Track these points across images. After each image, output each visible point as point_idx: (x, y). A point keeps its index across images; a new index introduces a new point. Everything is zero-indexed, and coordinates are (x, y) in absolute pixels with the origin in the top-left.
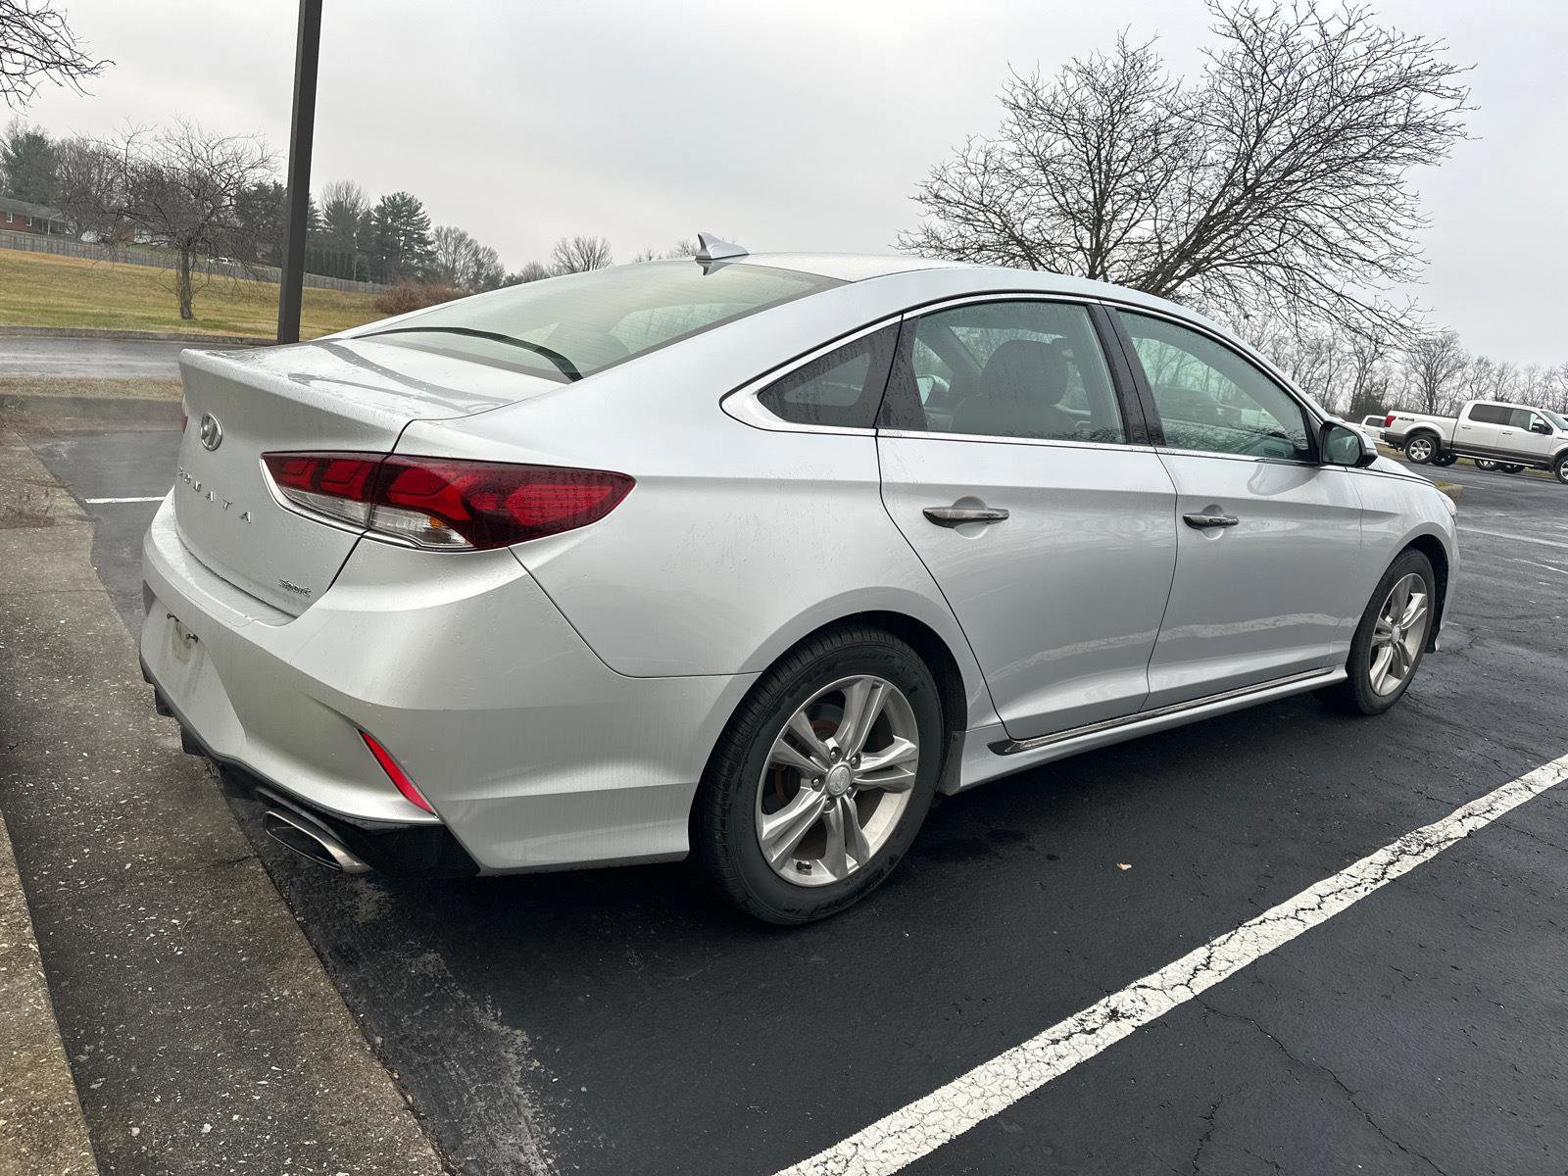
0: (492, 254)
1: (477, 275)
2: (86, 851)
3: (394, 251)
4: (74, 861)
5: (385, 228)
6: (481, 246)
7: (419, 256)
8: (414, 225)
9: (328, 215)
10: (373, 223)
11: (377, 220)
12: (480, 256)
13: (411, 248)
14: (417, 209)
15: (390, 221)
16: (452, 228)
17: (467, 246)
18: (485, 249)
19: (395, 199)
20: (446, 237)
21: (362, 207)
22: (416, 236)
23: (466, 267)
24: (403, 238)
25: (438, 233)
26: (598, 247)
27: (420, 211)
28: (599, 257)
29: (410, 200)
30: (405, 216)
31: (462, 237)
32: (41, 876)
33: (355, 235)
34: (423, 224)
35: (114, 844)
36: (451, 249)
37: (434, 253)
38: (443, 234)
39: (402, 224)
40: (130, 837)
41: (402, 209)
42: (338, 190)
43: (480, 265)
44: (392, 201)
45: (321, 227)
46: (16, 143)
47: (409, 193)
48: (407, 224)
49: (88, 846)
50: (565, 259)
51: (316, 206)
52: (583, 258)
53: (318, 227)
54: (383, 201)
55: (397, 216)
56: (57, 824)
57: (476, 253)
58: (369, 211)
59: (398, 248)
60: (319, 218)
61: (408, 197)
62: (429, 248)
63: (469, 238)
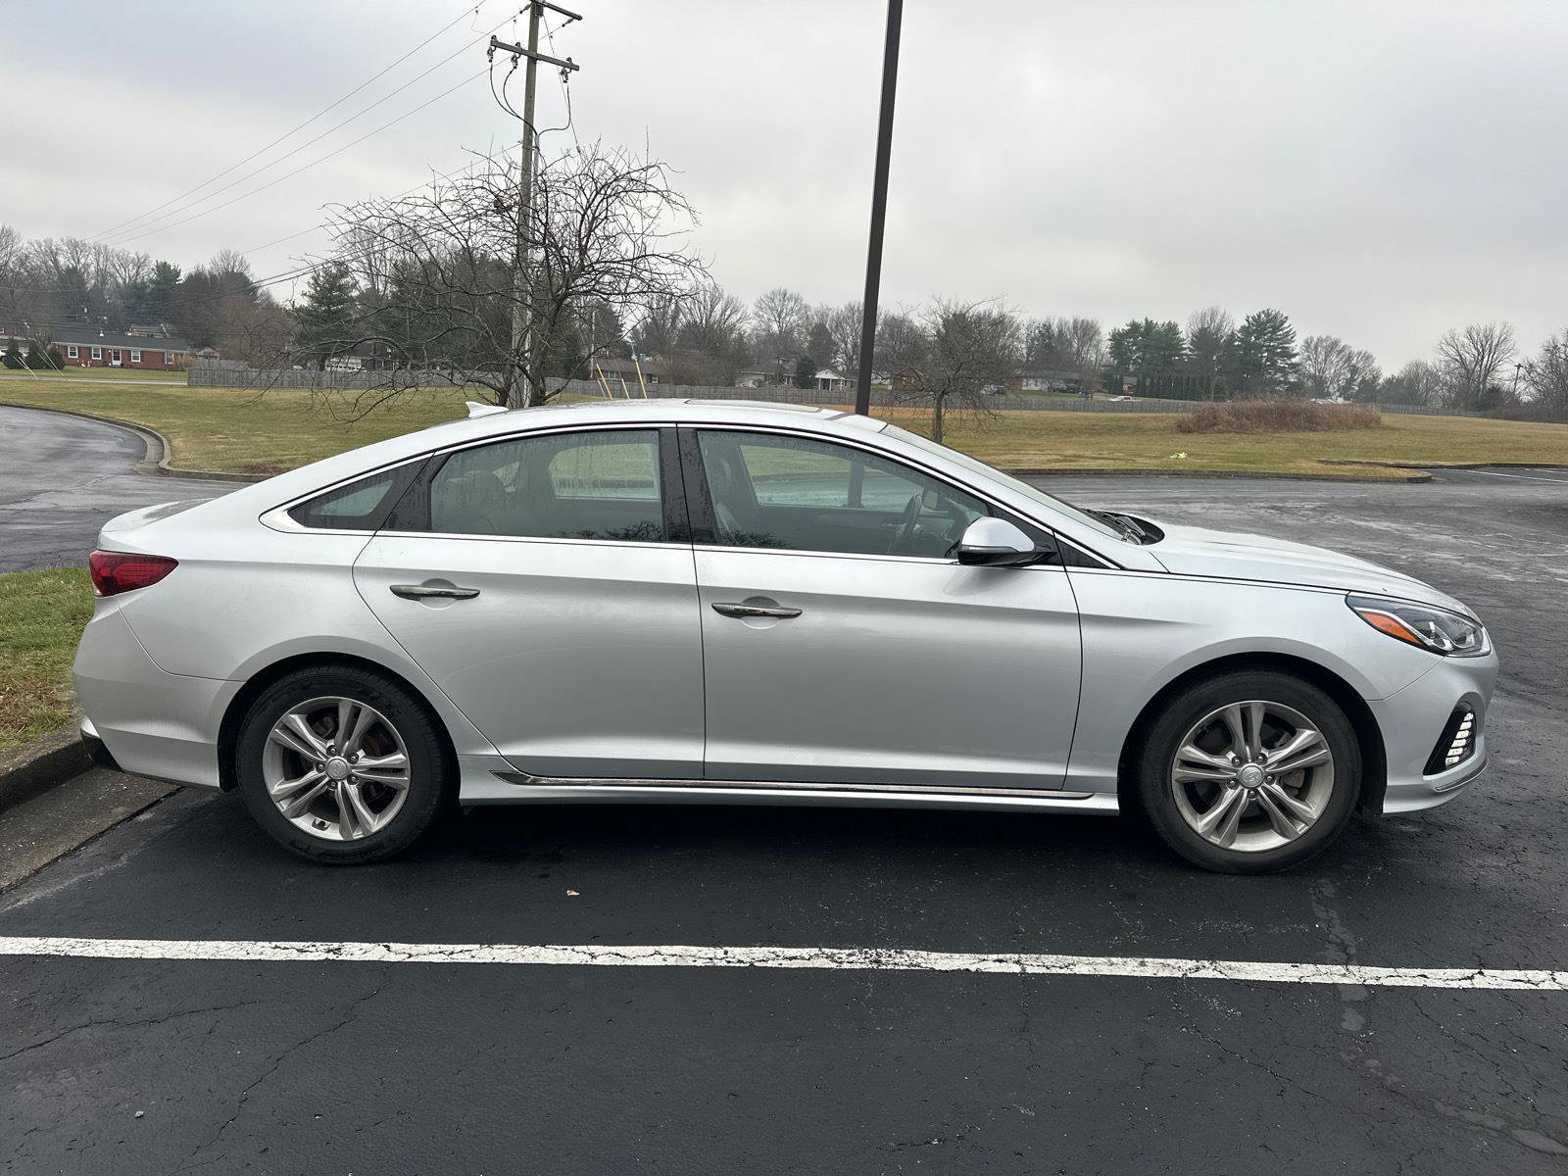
0: (1368, 358)
1: (1350, 381)
3: (1257, 367)
5: (1248, 347)
6: (1355, 349)
7: (1282, 370)
8: (1278, 339)
9: (1193, 343)
10: (1236, 344)
11: (1241, 340)
12: (1354, 362)
13: (1274, 363)
14: (1282, 323)
15: (1253, 339)
16: (1324, 337)
17: (1341, 351)
18: (1359, 353)
19: (1259, 316)
20: (1316, 347)
21: (1227, 330)
22: (1279, 350)
23: (1337, 375)
24: (1266, 354)
25: (1308, 344)
26: (1497, 333)
27: (1285, 325)
28: (1497, 345)
29: (1275, 317)
30: (1269, 332)
31: (1335, 343)
33: (1215, 358)
34: (1288, 337)
36: (1321, 358)
37: (1298, 365)
38: (1312, 346)
39: (1265, 340)
41: (1267, 327)
42: (1203, 316)
43: (1354, 370)
44: (1257, 320)
45: (1186, 354)
46: (946, 322)
47: (1274, 308)
48: (1271, 339)
50: (1452, 352)
51: (1182, 336)
52: (1477, 349)
53: (1184, 355)
54: (1247, 321)
55: (1260, 333)
57: (1349, 359)
58: (1233, 333)
59: (1260, 365)
60: (1184, 346)
61: (1273, 313)
62: (1295, 360)
63: (1342, 344)
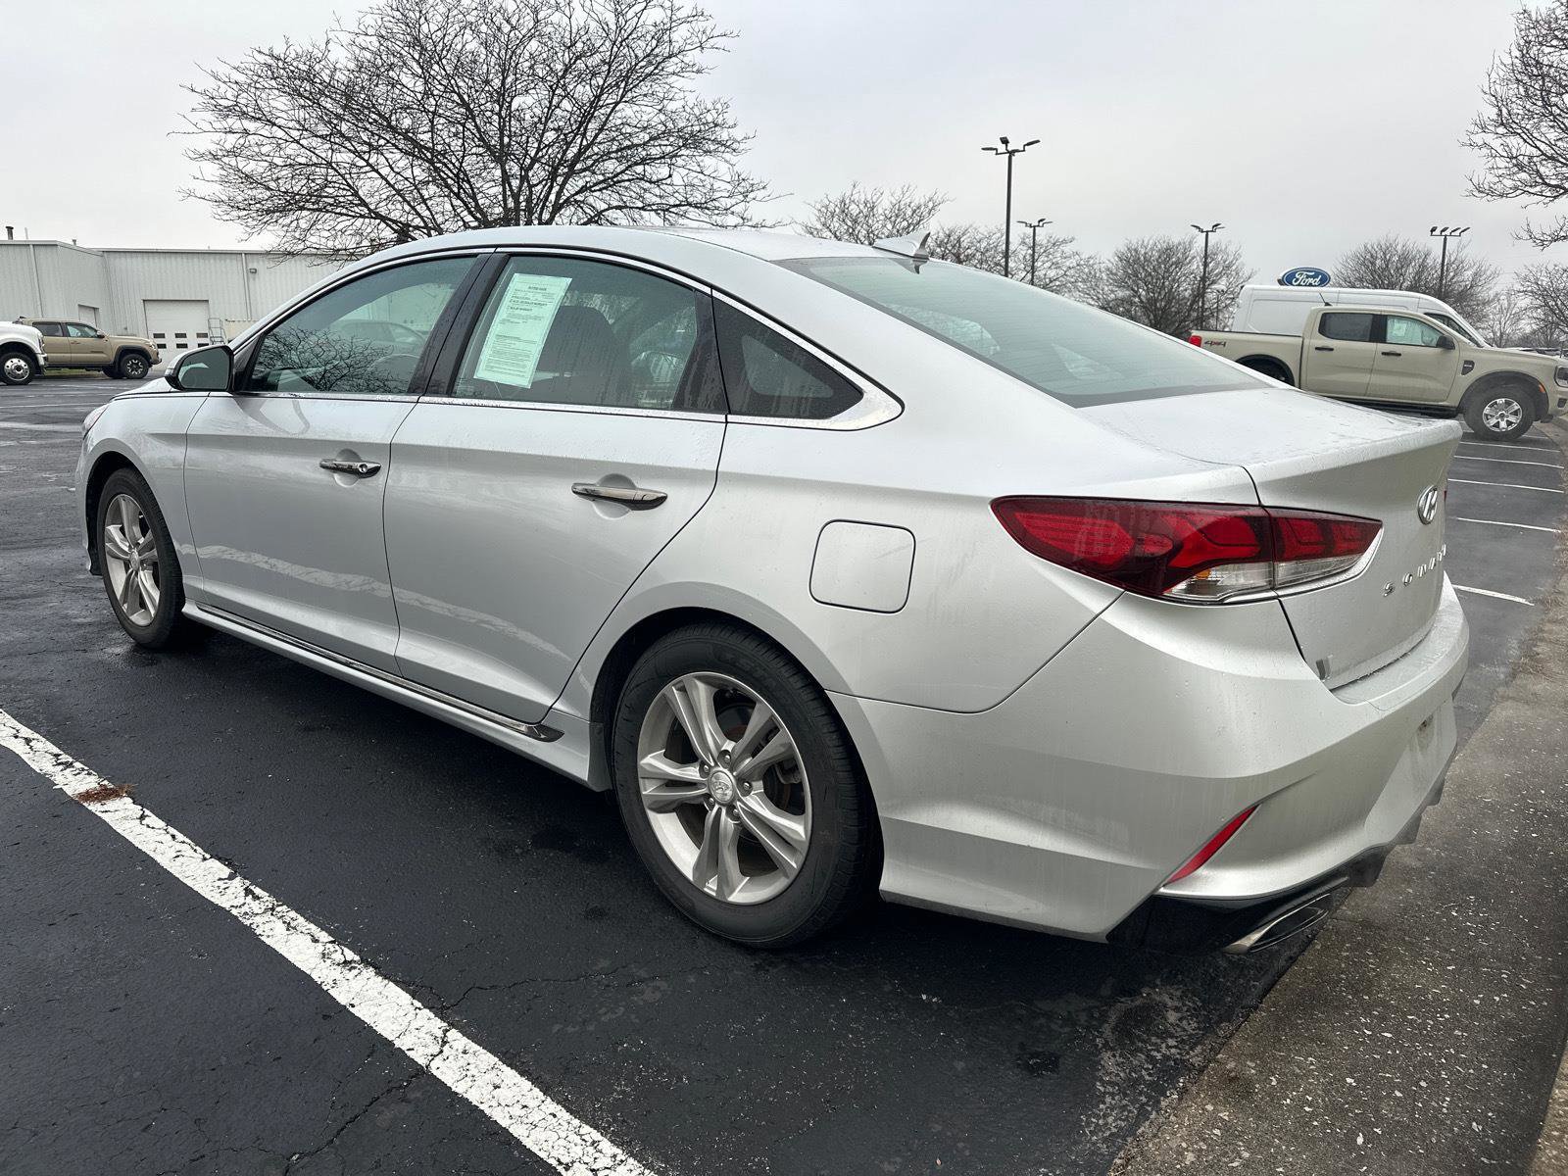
2: (1477, 1002)
4: (1497, 999)
32: (1539, 1002)
35: (1446, 992)
40: (1424, 991)
49: (1472, 1004)
56: (1483, 1048)
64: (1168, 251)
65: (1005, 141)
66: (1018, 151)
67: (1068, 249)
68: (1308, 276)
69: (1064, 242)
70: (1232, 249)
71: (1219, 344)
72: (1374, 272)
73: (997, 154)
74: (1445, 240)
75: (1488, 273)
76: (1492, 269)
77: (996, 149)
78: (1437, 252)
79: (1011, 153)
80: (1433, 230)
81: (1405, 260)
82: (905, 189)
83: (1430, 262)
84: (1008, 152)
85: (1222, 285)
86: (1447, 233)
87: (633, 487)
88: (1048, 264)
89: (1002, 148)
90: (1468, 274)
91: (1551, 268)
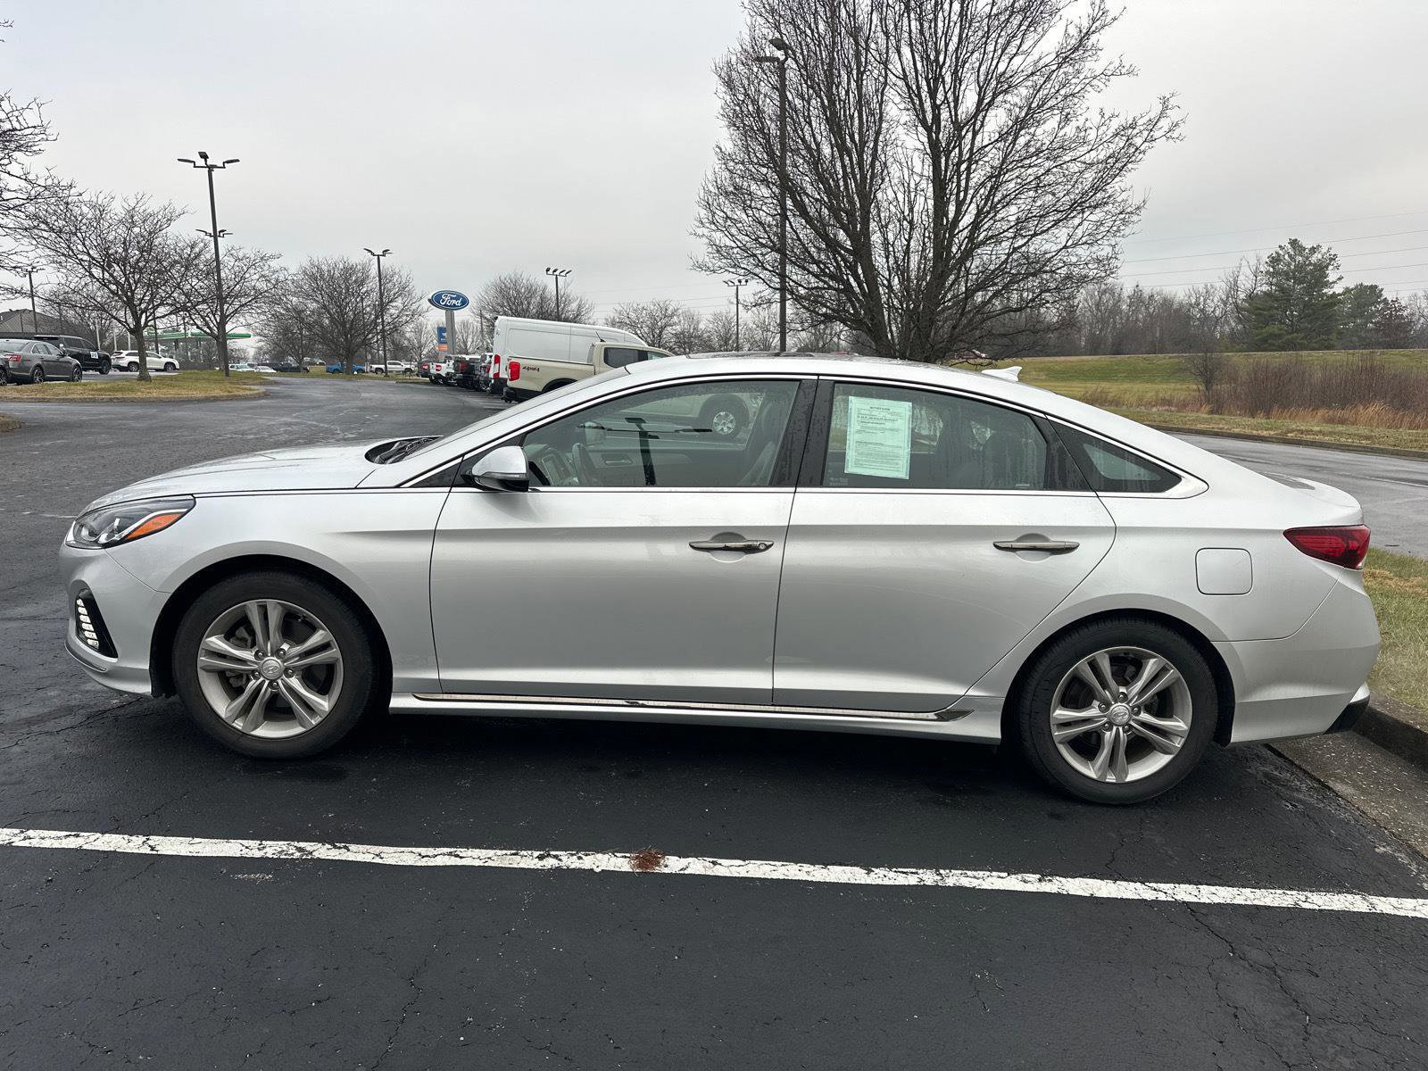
64: (348, 271)
65: (204, 156)
66: (216, 167)
67: (274, 264)
68: (452, 298)
69: (272, 257)
70: (404, 273)
71: (534, 369)
72: (509, 299)
73: (195, 167)
74: (557, 278)
75: (587, 306)
76: (589, 303)
77: (194, 163)
78: (552, 287)
79: (211, 168)
80: (548, 270)
81: (531, 291)
82: (139, 197)
83: (547, 293)
84: (207, 167)
85: (399, 303)
86: (557, 273)
87: (1047, 540)
88: (256, 277)
89: (201, 162)
90: (574, 306)
91: (635, 306)
